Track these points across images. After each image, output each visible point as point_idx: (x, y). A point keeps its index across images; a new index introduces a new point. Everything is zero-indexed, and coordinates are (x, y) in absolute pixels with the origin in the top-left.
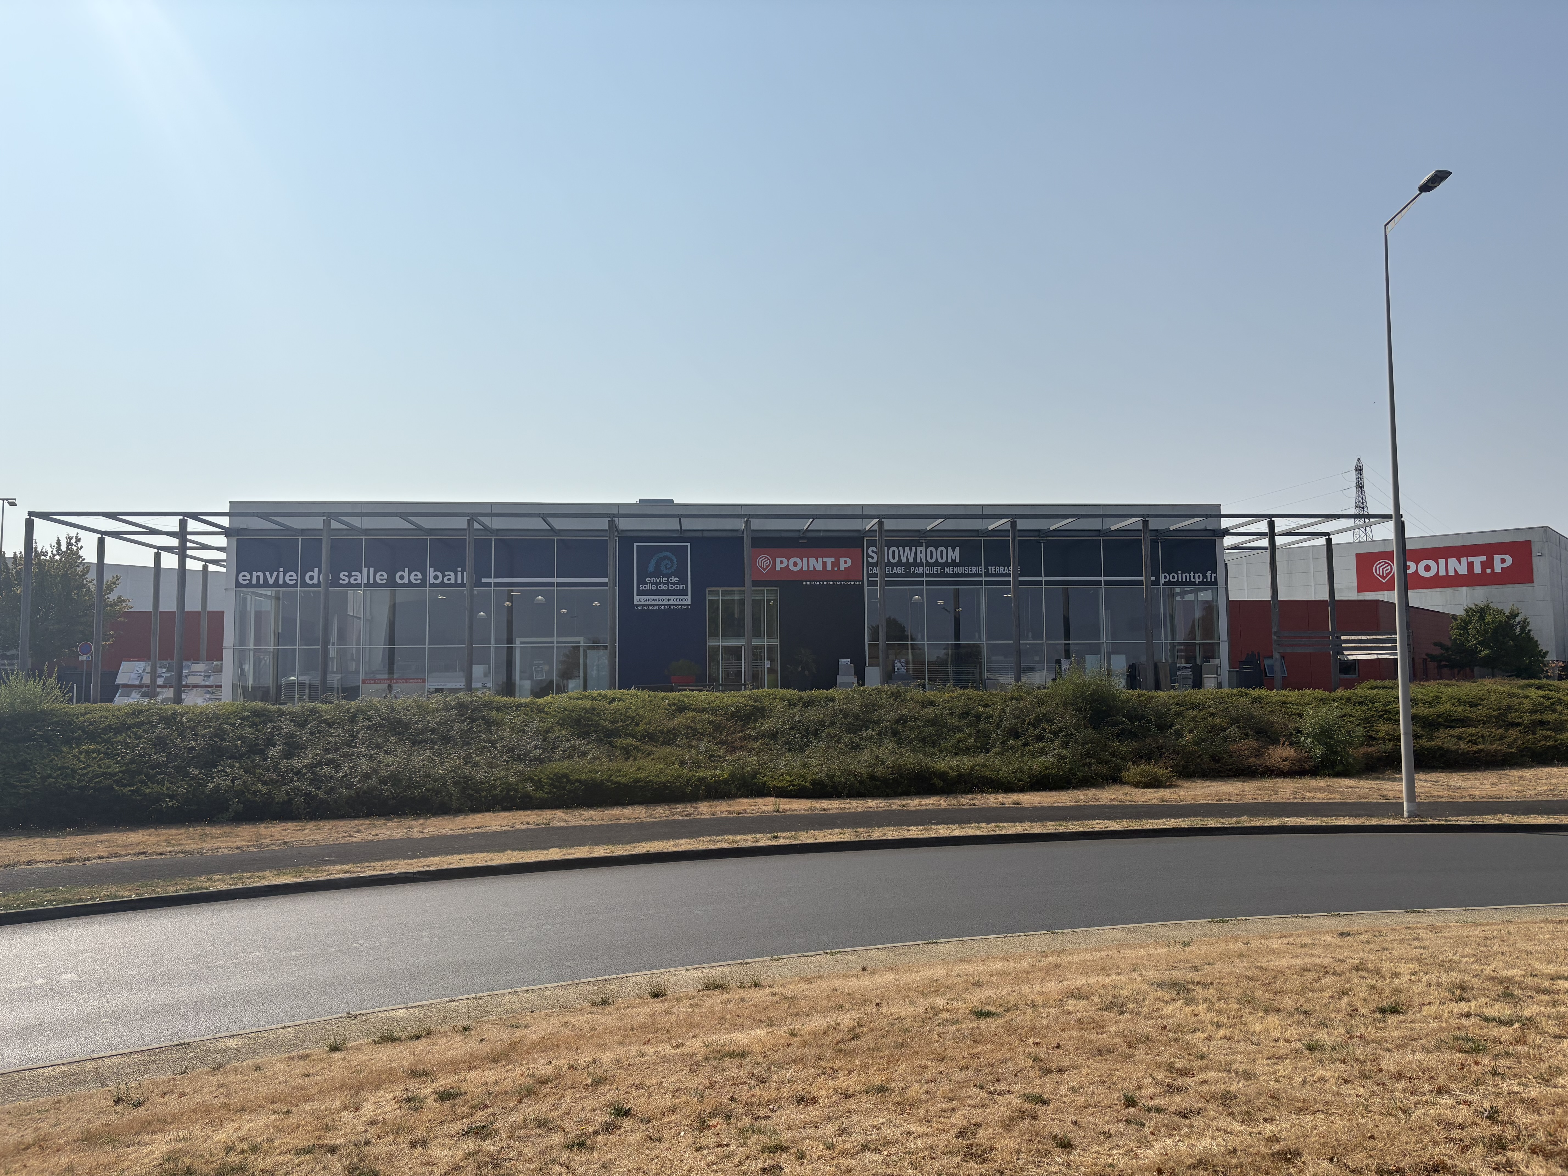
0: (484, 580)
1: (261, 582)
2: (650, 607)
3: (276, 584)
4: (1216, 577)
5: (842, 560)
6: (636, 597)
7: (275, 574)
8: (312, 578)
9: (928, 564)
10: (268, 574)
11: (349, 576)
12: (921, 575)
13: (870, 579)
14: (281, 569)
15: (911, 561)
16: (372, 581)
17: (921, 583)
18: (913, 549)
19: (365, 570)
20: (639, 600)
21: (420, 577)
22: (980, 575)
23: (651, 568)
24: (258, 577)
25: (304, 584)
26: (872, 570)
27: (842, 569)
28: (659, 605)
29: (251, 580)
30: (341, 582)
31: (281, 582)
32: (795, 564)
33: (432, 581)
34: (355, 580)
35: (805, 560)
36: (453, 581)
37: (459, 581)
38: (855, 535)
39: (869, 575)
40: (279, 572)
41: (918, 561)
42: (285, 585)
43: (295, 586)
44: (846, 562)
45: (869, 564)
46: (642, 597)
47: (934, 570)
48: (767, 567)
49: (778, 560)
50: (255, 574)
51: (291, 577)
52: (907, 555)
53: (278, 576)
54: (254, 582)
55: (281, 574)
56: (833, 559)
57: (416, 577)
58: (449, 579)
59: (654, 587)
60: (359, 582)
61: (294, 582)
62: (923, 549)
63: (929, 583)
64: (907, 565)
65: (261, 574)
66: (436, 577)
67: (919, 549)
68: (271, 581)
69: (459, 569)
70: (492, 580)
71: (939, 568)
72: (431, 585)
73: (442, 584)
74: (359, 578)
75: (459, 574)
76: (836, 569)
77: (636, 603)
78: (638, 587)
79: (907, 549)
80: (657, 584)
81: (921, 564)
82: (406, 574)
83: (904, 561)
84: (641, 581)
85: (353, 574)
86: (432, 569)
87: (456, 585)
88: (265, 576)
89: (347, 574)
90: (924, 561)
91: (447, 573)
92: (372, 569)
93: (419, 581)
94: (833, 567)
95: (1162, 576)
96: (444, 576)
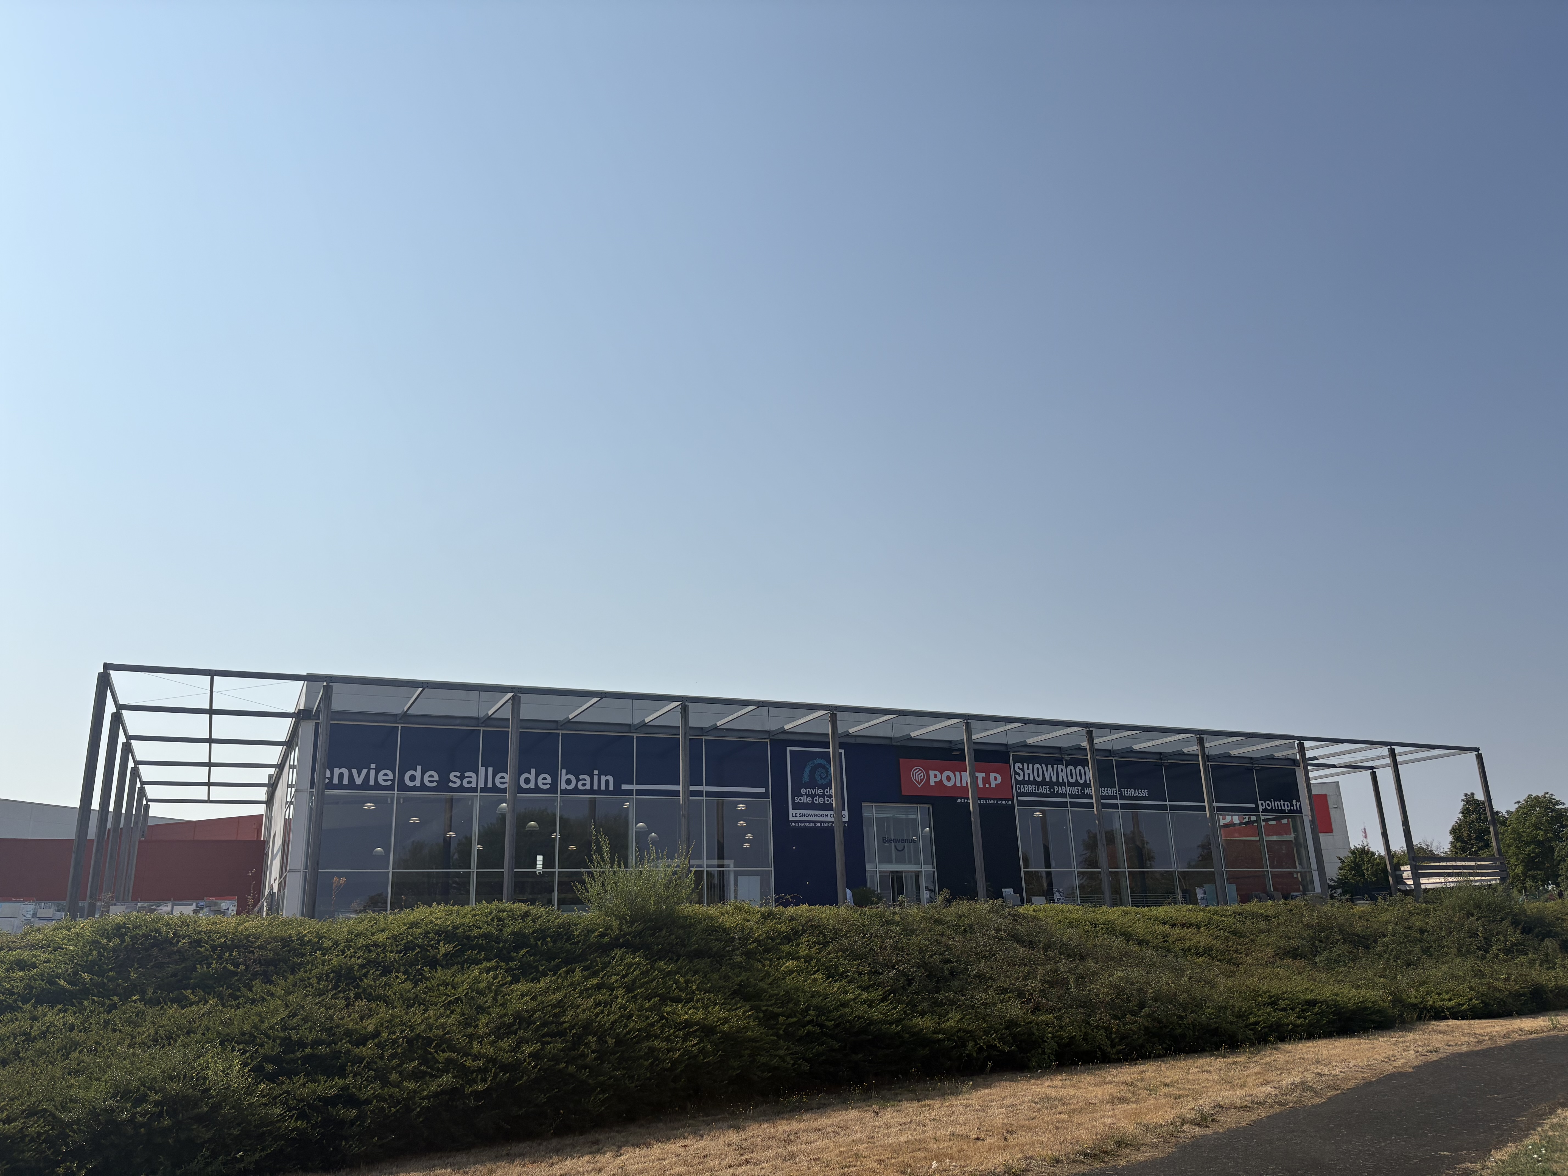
0: (624, 787)
1: (346, 782)
2: (806, 824)
3: (365, 785)
4: (1300, 806)
5: (992, 775)
6: (791, 812)
7: (364, 772)
8: (412, 778)
9: (1070, 785)
10: (354, 771)
11: (462, 778)
12: (1064, 796)
13: (1020, 798)
14: (373, 766)
15: (1054, 780)
16: (490, 785)
17: (1064, 804)
18: (1055, 766)
19: (482, 770)
20: (794, 815)
21: (549, 780)
22: (1115, 798)
23: (806, 778)
24: (341, 775)
25: (403, 787)
26: (1020, 788)
27: (993, 786)
28: (815, 822)
29: (331, 779)
30: (451, 784)
31: (372, 782)
32: (949, 779)
33: (564, 786)
34: (469, 782)
35: (957, 773)
36: (588, 787)
37: (596, 787)
38: (1003, 749)
39: (1019, 794)
40: (369, 769)
41: (1061, 780)
42: (377, 786)
43: (391, 788)
44: (996, 779)
45: (1017, 782)
46: (798, 812)
47: (1075, 790)
48: (922, 780)
49: (932, 773)
50: (337, 771)
51: (385, 777)
52: (1050, 773)
53: (368, 774)
54: (336, 781)
55: (373, 772)
56: (984, 775)
57: (543, 782)
58: (584, 785)
59: (809, 800)
60: (474, 785)
61: (389, 783)
62: (1063, 767)
63: (1073, 805)
64: (1051, 784)
65: (345, 771)
66: (568, 782)
67: (1060, 767)
68: (359, 781)
69: (596, 772)
70: (634, 787)
71: (1080, 788)
72: (564, 792)
73: (576, 791)
74: (474, 780)
75: (596, 778)
76: (987, 786)
77: (791, 818)
78: (793, 800)
79: (1049, 766)
80: (813, 796)
81: (1063, 784)
82: (532, 776)
83: (1048, 780)
84: (796, 793)
85: (466, 774)
86: (564, 771)
87: (591, 791)
88: (351, 775)
89: (458, 774)
90: (1066, 781)
91: (581, 777)
92: (490, 770)
93: (548, 786)
94: (984, 785)
95: (1260, 803)
96: (578, 780)
